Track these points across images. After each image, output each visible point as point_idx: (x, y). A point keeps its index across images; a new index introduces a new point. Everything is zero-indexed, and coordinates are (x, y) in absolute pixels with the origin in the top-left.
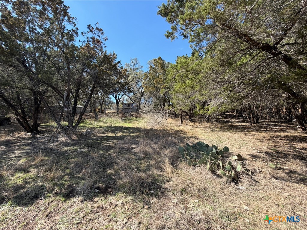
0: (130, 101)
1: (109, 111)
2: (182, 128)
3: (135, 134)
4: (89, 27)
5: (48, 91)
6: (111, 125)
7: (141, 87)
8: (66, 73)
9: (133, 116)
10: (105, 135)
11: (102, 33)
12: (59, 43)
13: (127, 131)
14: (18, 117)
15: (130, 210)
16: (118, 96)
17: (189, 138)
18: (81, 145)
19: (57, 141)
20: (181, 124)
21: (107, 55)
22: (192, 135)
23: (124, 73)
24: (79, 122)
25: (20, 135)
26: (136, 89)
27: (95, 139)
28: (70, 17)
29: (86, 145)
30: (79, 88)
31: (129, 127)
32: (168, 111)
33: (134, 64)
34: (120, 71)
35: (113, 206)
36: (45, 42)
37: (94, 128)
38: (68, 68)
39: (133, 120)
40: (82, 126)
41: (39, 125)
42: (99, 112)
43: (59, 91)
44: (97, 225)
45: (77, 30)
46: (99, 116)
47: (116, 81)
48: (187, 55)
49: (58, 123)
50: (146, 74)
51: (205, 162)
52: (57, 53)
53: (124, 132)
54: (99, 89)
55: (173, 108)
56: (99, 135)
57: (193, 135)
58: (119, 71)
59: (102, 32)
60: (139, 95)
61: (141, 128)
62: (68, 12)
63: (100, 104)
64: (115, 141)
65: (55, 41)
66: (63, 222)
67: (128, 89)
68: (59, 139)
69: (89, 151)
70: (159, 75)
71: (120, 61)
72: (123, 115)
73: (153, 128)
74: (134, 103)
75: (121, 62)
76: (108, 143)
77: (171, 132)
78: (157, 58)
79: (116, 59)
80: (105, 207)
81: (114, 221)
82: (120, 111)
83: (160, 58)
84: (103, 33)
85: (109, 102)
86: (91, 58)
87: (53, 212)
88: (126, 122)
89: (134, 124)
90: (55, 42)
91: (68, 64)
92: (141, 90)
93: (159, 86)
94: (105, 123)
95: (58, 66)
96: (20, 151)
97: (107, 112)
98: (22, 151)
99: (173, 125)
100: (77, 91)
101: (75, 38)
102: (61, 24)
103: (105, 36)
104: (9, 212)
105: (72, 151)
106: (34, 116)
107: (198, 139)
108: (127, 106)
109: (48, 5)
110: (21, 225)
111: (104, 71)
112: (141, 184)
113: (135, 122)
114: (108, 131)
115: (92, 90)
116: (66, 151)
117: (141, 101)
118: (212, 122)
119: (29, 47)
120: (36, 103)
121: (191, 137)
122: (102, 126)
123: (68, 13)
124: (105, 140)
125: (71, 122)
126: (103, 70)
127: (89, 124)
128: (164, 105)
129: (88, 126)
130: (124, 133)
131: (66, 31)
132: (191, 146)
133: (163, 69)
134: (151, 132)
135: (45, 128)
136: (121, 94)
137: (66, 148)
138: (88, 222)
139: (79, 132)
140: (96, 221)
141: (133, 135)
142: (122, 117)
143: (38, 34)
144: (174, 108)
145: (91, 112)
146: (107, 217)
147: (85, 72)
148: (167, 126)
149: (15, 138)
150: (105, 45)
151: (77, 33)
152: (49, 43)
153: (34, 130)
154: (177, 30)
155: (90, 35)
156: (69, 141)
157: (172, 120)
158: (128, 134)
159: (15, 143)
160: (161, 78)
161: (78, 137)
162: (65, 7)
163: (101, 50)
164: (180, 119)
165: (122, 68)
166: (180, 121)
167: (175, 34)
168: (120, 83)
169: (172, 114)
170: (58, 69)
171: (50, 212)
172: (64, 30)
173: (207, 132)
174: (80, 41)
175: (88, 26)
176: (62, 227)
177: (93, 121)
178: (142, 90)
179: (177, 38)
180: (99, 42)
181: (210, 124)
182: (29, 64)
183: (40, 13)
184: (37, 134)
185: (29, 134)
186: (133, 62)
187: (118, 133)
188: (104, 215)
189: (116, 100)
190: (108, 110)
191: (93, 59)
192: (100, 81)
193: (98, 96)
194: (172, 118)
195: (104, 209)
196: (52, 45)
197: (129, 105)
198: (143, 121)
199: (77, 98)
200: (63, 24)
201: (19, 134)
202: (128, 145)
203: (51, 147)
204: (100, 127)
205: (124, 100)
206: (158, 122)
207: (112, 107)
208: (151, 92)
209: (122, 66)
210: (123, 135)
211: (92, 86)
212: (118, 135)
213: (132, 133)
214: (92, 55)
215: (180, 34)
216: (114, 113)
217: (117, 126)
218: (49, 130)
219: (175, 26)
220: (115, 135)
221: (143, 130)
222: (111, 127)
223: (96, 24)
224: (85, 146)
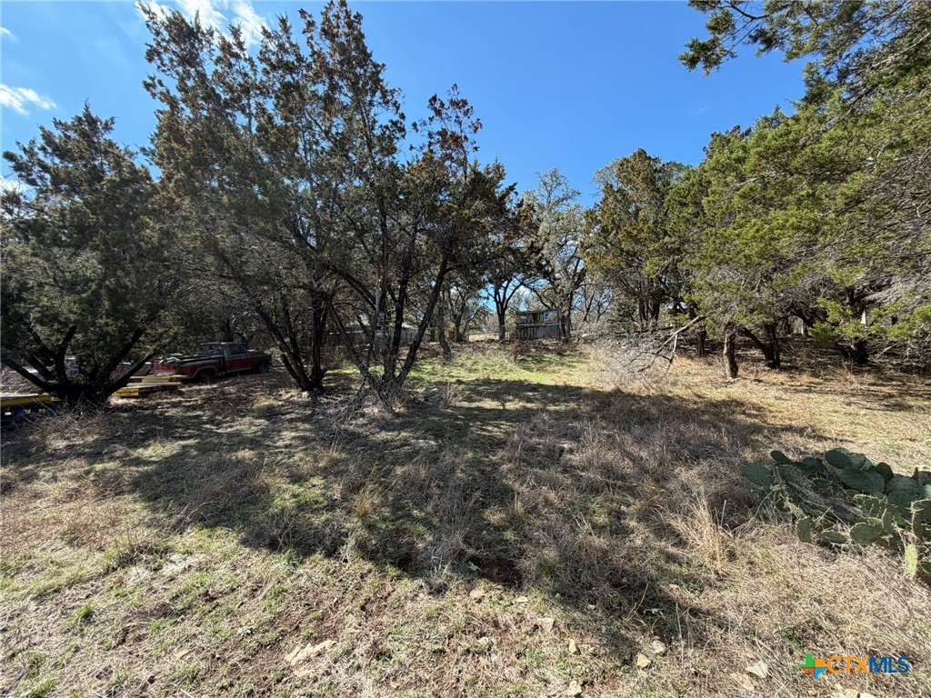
0: (536, 305)
1: (477, 337)
2: (736, 391)
3: (562, 407)
4: (432, 105)
5: (340, 290)
6: (486, 377)
7: (572, 257)
8: (377, 239)
9: (549, 350)
10: (474, 405)
11: (466, 113)
12: (363, 167)
13: (538, 397)
14: (286, 353)
15: (583, 655)
16: (501, 291)
17: (775, 431)
18: (417, 430)
19: (363, 415)
20: (730, 379)
21: (480, 173)
22: (788, 422)
23: (525, 219)
24: (407, 368)
25: (289, 395)
26: (558, 266)
27: (450, 416)
28: (386, 91)
29: (429, 430)
30: (407, 277)
31: (542, 383)
32: (674, 334)
33: (549, 188)
34: (514, 214)
35: (529, 628)
36: (336, 169)
37: (445, 384)
38: (383, 225)
39: (550, 363)
40: (414, 378)
41: (322, 374)
42: (451, 338)
43: (364, 288)
44: (487, 672)
45: (402, 120)
46: (452, 352)
47: (501, 246)
48: (777, 109)
49: (364, 370)
50: (590, 214)
51: (887, 538)
52: (360, 192)
53: (529, 400)
54: (454, 274)
55: (697, 321)
56: (458, 404)
57: (790, 419)
58: (510, 216)
59: (466, 108)
60: (566, 284)
61: (581, 388)
62: (381, 78)
63: (455, 316)
64: (505, 425)
65: (355, 162)
66: (400, 637)
67: (540, 267)
68: (366, 410)
69: (441, 448)
70: (638, 210)
71: (515, 184)
72: (519, 349)
73: (622, 388)
74: (550, 309)
75: (517, 188)
76: (484, 430)
77: (691, 406)
78: (628, 157)
79: (501, 182)
80: (504, 625)
81: (536, 676)
82: (507, 335)
83: (642, 153)
84: (468, 110)
85: (478, 311)
86: (435, 190)
87: (373, 602)
88: (528, 369)
89: (555, 376)
90: (354, 165)
91: (384, 214)
92: (572, 267)
93: (638, 247)
94: (470, 371)
95: (362, 225)
96: (293, 434)
97: (472, 338)
98: (298, 435)
99: (697, 379)
100: (404, 283)
101: (398, 144)
102: (368, 115)
103: (473, 119)
104: (289, 575)
105: (398, 443)
106: (313, 351)
107: (821, 438)
108: (529, 321)
109: (342, 77)
110: (311, 616)
111: (473, 220)
112: (611, 573)
113: (556, 368)
114: (480, 394)
115: (440, 278)
116: (385, 443)
117: (574, 302)
118: (877, 370)
119: (305, 190)
120: (316, 320)
121: (783, 430)
122: (465, 380)
123: (382, 81)
124: (476, 418)
125: (390, 366)
126: (470, 218)
127: (430, 372)
128: (655, 313)
129: (427, 377)
130: (528, 402)
131: (377, 132)
132: (797, 464)
133: (652, 190)
134: (617, 404)
135: (335, 381)
136: (510, 284)
137: (384, 435)
138: (462, 655)
139: (410, 393)
140: (483, 661)
141: (557, 408)
142: (516, 353)
143: (322, 153)
144: (700, 319)
145: (431, 341)
146: (513, 657)
147: (421, 231)
148: (674, 384)
149: (280, 403)
150: (475, 145)
151: (402, 130)
152: (344, 169)
153: (313, 384)
154: (733, 26)
155: (437, 126)
156: (388, 416)
157: (689, 361)
158: (541, 406)
159: (283, 414)
160: (645, 221)
161: (408, 408)
162: (376, 66)
163: (463, 163)
164: (726, 359)
165: (520, 205)
166: (727, 365)
167: (726, 42)
168: (515, 252)
169: (691, 342)
170: (361, 234)
171: (368, 600)
172: (373, 129)
173: (862, 412)
174: (411, 148)
175: (430, 101)
176: (399, 650)
177: (439, 364)
178: (576, 268)
179: (733, 57)
180: (457, 141)
181: (873, 381)
182: (303, 229)
183: (324, 101)
184: (320, 395)
185: (305, 394)
186: (545, 184)
187: (510, 401)
188: (505, 648)
189: (497, 303)
190: (476, 334)
191: (440, 192)
192: (459, 251)
193: (449, 296)
194: (690, 357)
195: (500, 628)
196: (350, 174)
197: (535, 315)
198: (582, 366)
199: (403, 301)
200: (372, 114)
201: (287, 392)
202: (548, 440)
203: (352, 427)
204: (459, 382)
205: (519, 303)
206: (637, 369)
207: (483, 325)
208: (607, 271)
209: (520, 197)
210: (524, 407)
211: (438, 267)
212: (509, 406)
213: (554, 402)
214: (439, 182)
215: (747, 39)
216: (493, 340)
217: (504, 379)
218: (344, 385)
219: (727, 14)
220: (501, 408)
221: (586, 395)
222: (489, 383)
223: (451, 90)
224: (427, 431)
